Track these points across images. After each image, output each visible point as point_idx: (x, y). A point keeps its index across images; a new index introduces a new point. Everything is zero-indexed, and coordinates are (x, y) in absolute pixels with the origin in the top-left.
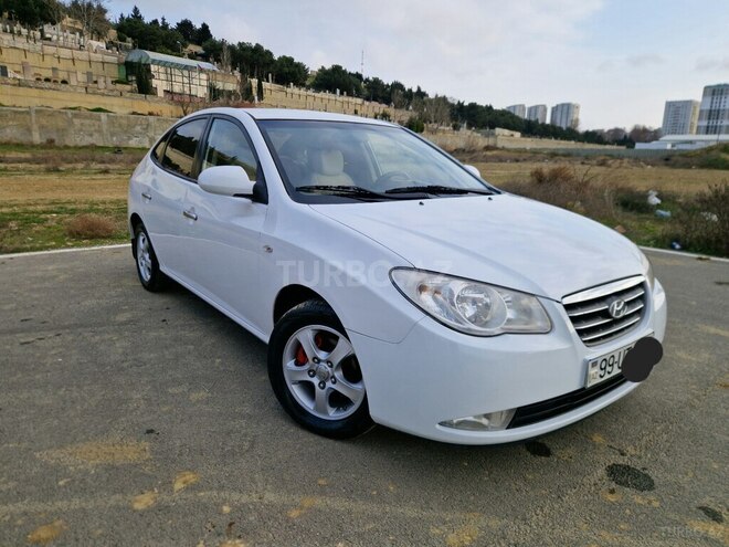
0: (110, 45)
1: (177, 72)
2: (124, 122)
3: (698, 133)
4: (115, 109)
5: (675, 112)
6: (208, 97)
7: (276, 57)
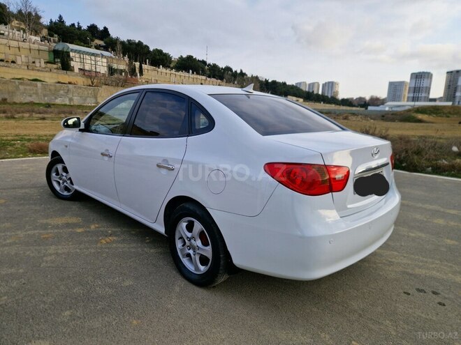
0: (43, 39)
1: (88, 57)
2: (53, 88)
3: (408, 101)
4: (47, 80)
5: (395, 88)
6: (107, 73)
7: (151, 49)
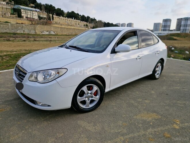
1: (29, 12)
2: (16, 26)
3: (161, 31)
6: (38, 19)
7: (56, 8)
